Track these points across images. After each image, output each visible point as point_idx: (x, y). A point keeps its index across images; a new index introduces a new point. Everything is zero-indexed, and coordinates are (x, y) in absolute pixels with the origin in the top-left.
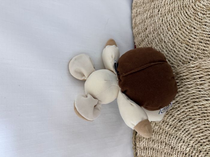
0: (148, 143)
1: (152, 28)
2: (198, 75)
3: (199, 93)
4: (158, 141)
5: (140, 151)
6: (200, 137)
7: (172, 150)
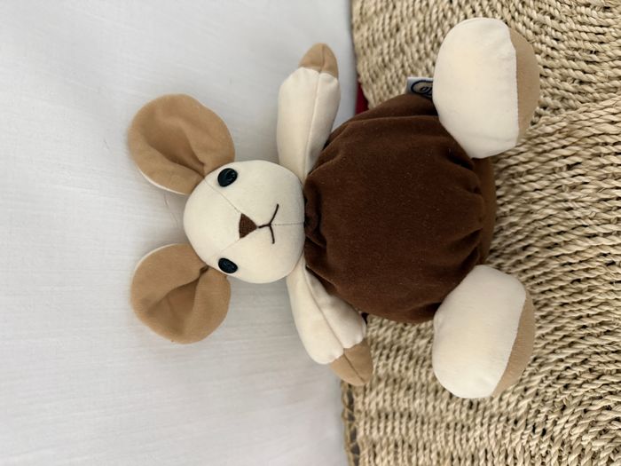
0: (392, 395)
1: (418, 25)
2: (565, 157)
3: (568, 215)
4: (425, 388)
5: (365, 423)
6: (562, 360)
7: (471, 412)
